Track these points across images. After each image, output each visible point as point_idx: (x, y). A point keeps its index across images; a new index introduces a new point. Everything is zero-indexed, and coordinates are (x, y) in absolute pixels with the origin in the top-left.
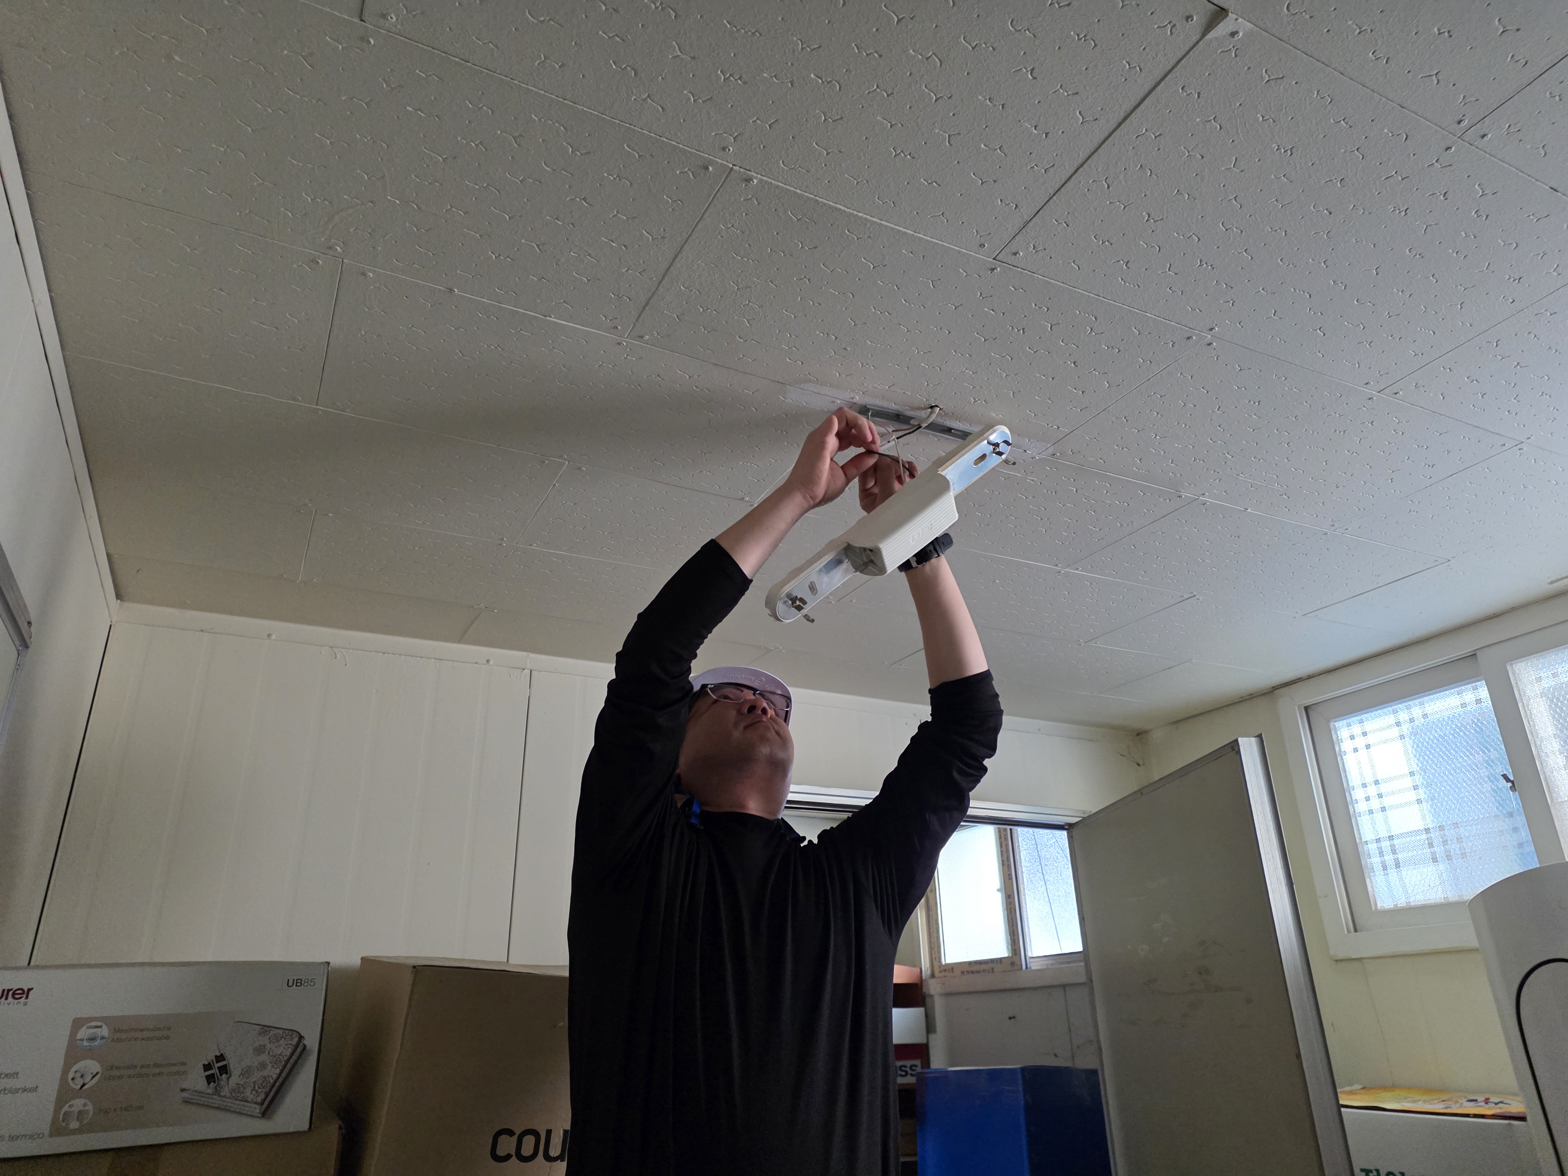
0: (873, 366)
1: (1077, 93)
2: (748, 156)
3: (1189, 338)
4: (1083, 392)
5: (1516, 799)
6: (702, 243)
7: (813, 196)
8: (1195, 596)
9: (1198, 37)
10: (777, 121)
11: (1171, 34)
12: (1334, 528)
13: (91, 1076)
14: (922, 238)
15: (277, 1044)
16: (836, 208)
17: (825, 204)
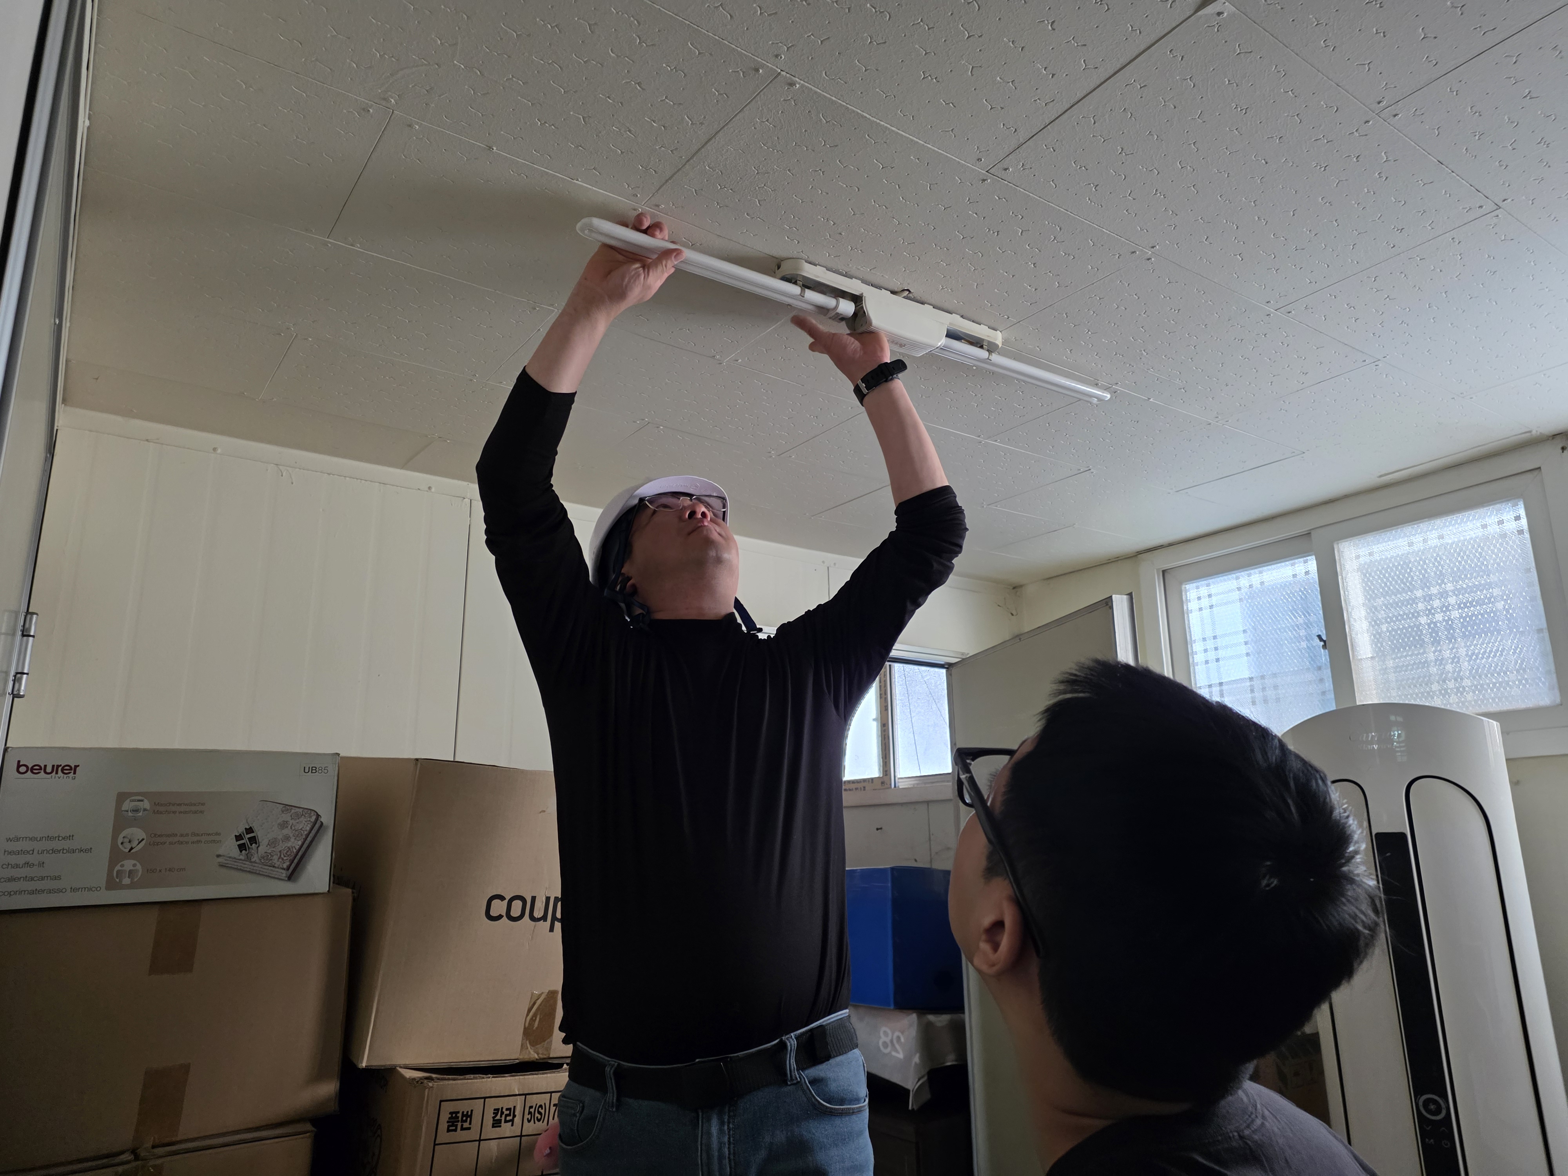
0: (861, 250)
1: (1085, 45)
2: (796, 64)
3: (1133, 252)
4: (1036, 290)
5: (1325, 656)
6: (736, 131)
7: (845, 104)
8: (1090, 470)
9: (1192, 12)
10: (828, 38)
11: (1171, 7)
12: (1217, 419)
13: (137, 843)
14: (930, 148)
15: (298, 821)
16: (863, 116)
17: (854, 111)
